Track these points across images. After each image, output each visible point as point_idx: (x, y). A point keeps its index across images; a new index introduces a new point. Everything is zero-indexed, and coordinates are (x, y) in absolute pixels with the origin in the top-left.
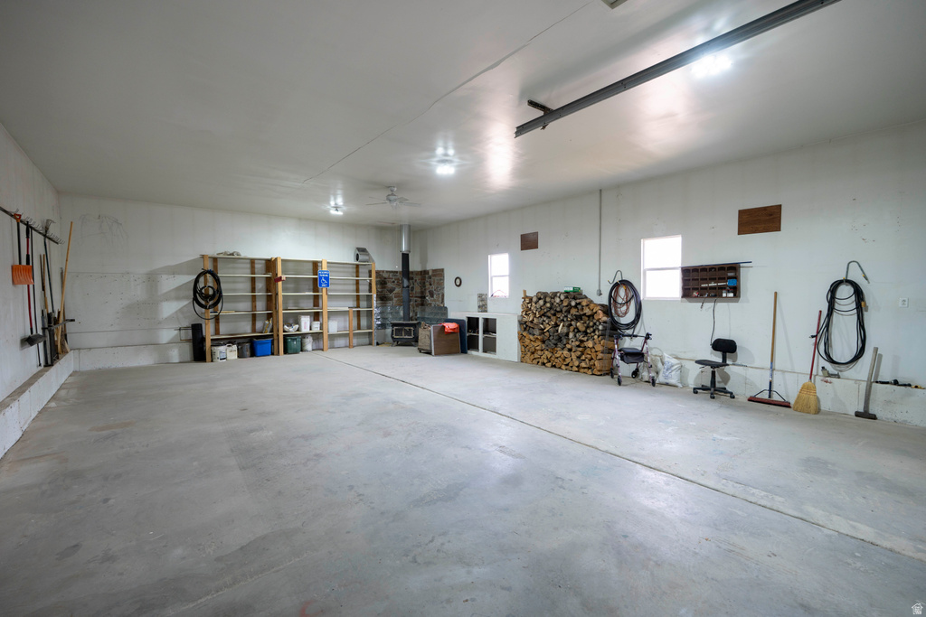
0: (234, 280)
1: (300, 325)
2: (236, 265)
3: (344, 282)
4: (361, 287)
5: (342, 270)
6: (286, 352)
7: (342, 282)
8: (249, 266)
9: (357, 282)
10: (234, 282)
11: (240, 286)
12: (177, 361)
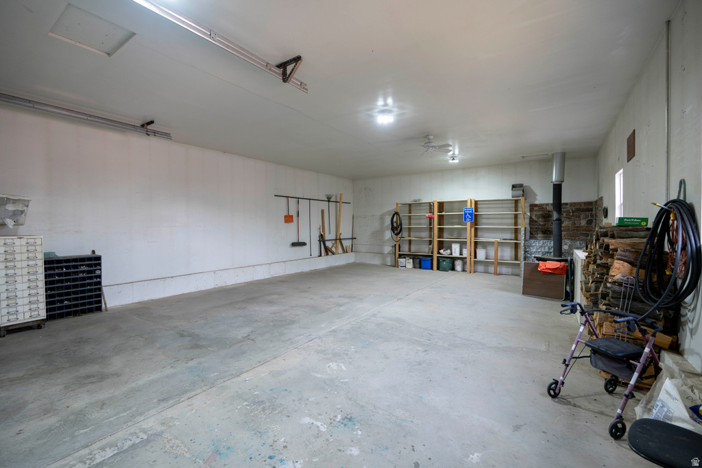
0: (420, 218)
1: (451, 250)
2: (422, 208)
3: (502, 217)
4: (520, 221)
5: (501, 205)
6: (438, 269)
7: (500, 216)
8: (428, 207)
9: (516, 217)
10: (420, 219)
11: (423, 221)
12: (389, 264)
